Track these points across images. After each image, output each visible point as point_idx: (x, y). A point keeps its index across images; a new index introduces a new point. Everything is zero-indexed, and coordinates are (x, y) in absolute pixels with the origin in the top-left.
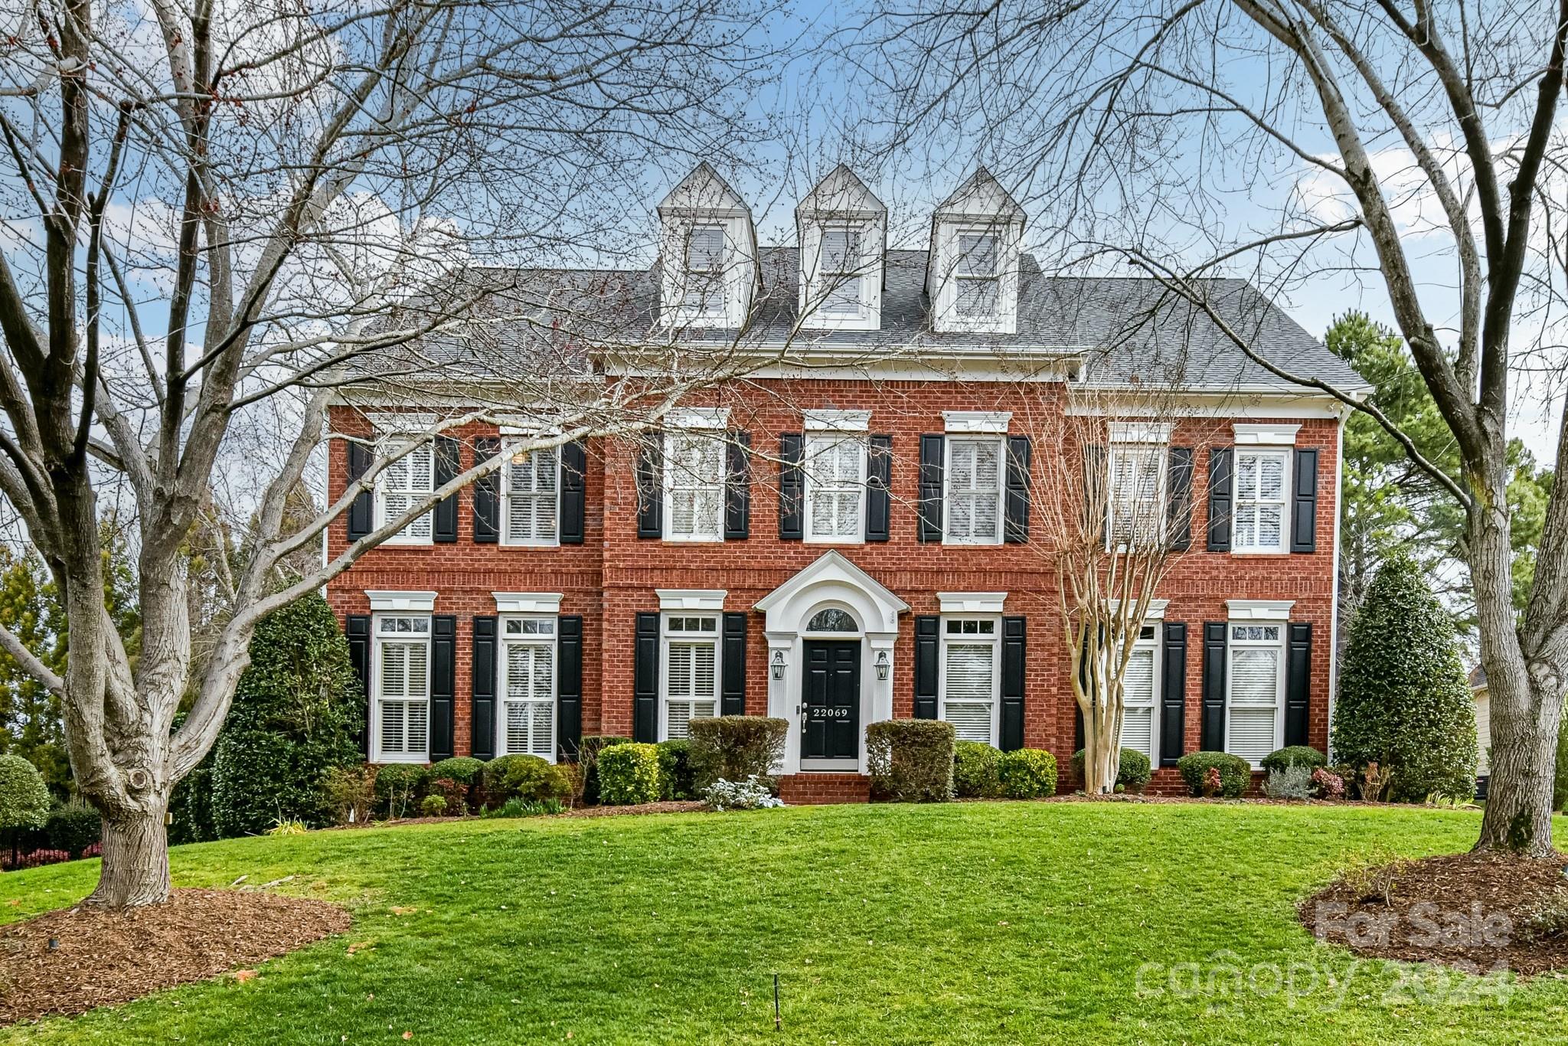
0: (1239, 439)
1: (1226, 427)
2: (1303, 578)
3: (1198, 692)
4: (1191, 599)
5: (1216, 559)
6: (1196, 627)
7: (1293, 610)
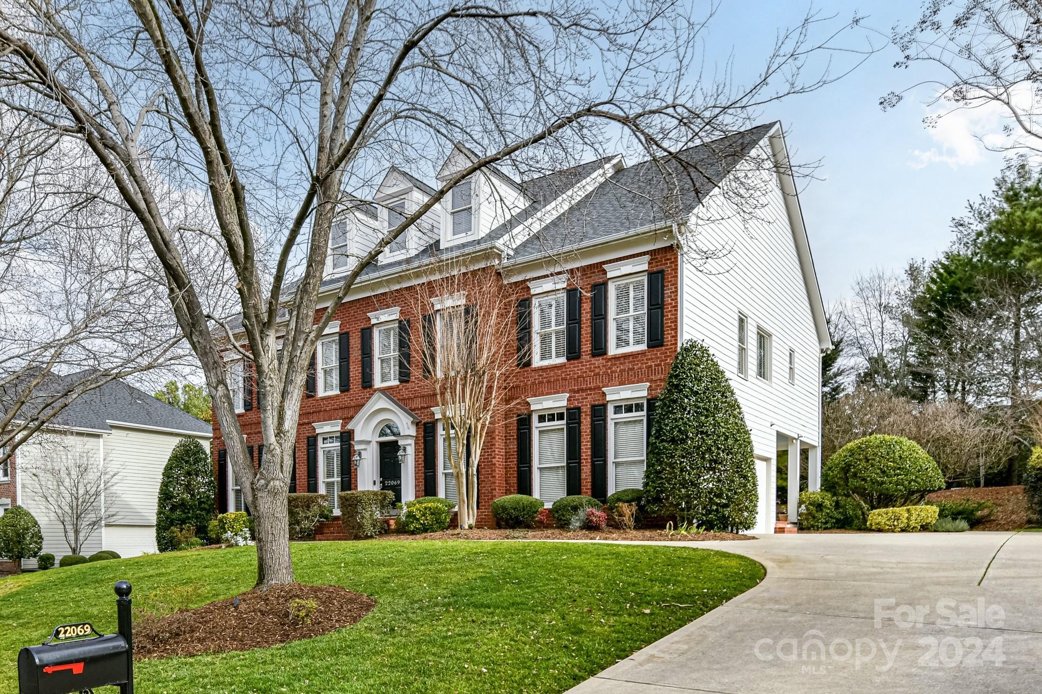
0: (609, 275)
1: (599, 268)
2: (656, 365)
3: (589, 453)
4: (582, 390)
5: (599, 361)
6: (586, 409)
7: (650, 389)
